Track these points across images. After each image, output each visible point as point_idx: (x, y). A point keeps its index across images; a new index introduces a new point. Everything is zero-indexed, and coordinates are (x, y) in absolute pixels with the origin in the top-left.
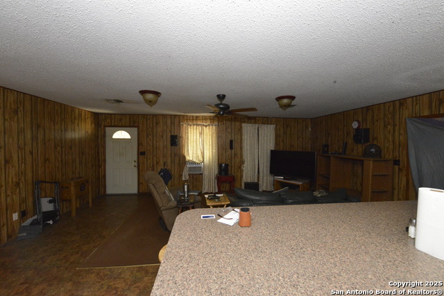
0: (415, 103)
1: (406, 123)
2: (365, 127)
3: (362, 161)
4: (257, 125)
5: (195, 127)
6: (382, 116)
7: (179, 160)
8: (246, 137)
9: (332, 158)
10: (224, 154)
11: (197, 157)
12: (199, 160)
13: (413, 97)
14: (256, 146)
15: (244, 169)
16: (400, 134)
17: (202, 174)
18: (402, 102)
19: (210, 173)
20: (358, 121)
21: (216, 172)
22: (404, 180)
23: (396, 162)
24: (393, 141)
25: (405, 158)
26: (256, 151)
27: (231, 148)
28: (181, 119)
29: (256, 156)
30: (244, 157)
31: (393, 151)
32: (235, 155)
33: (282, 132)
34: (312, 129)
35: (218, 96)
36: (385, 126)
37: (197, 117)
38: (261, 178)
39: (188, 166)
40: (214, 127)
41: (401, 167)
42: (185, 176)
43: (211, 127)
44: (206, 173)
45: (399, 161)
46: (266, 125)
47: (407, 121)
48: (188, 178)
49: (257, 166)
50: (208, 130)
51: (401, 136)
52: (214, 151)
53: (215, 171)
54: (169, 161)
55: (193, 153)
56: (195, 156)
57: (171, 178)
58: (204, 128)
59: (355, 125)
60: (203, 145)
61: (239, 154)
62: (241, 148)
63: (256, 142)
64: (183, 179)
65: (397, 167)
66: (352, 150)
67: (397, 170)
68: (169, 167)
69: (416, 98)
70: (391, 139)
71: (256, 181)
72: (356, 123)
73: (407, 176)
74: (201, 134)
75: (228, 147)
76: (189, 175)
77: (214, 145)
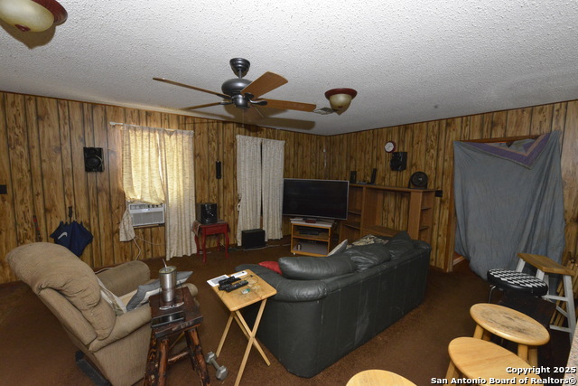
0: (464, 125)
1: (452, 148)
2: (401, 150)
3: (410, 193)
4: (259, 140)
5: (146, 133)
6: (424, 137)
7: (110, 201)
8: (243, 158)
9: (364, 189)
10: (206, 186)
11: (153, 193)
12: (158, 200)
13: (462, 117)
14: (258, 173)
15: (240, 210)
16: (445, 160)
17: (163, 225)
18: (450, 122)
19: (180, 222)
20: (393, 143)
21: (193, 219)
22: (446, 213)
23: (439, 193)
24: (436, 169)
25: (449, 188)
26: (259, 180)
27: (219, 176)
28: (110, 113)
29: (259, 189)
30: (240, 191)
31: (435, 181)
32: (225, 187)
33: (292, 152)
34: (327, 150)
35: (233, 62)
36: (427, 151)
37: (148, 114)
38: (265, 222)
39: (132, 211)
40: (186, 138)
41: (443, 198)
42: (126, 232)
43: (180, 136)
44: (172, 223)
45: (441, 192)
46: (272, 141)
47: (455, 145)
48: (132, 235)
49: (259, 203)
50: (174, 142)
51: (446, 163)
52: (187, 181)
53: (191, 216)
54: (82, 205)
55: (143, 186)
56: (147, 191)
57: (91, 241)
58: (167, 136)
59: (389, 147)
60: (165, 170)
61: (231, 185)
62: (235, 177)
63: (259, 165)
64: (123, 238)
65: (438, 198)
66: (384, 178)
67: (439, 202)
68: (82, 218)
69: (466, 118)
70: (433, 166)
71: (258, 227)
72: (391, 144)
73: (450, 209)
74: (159, 148)
75: (213, 174)
76: (136, 229)
77: (187, 170)
